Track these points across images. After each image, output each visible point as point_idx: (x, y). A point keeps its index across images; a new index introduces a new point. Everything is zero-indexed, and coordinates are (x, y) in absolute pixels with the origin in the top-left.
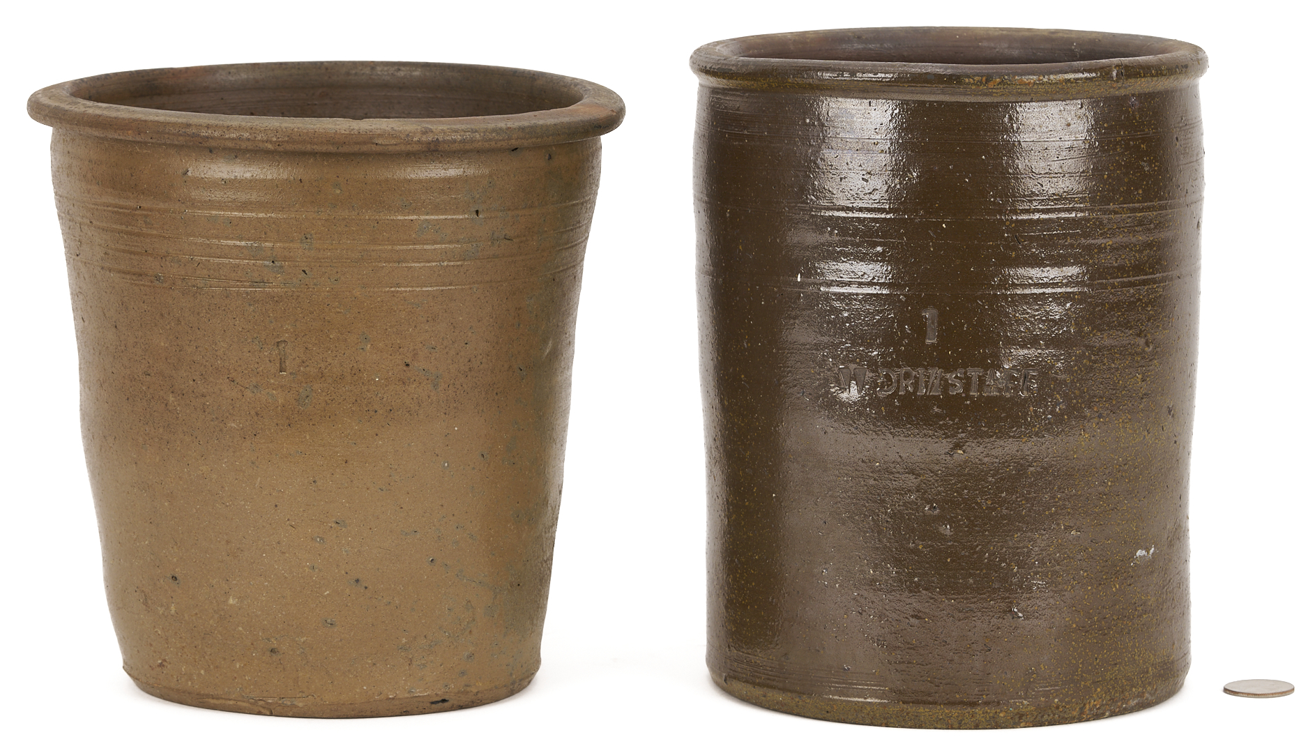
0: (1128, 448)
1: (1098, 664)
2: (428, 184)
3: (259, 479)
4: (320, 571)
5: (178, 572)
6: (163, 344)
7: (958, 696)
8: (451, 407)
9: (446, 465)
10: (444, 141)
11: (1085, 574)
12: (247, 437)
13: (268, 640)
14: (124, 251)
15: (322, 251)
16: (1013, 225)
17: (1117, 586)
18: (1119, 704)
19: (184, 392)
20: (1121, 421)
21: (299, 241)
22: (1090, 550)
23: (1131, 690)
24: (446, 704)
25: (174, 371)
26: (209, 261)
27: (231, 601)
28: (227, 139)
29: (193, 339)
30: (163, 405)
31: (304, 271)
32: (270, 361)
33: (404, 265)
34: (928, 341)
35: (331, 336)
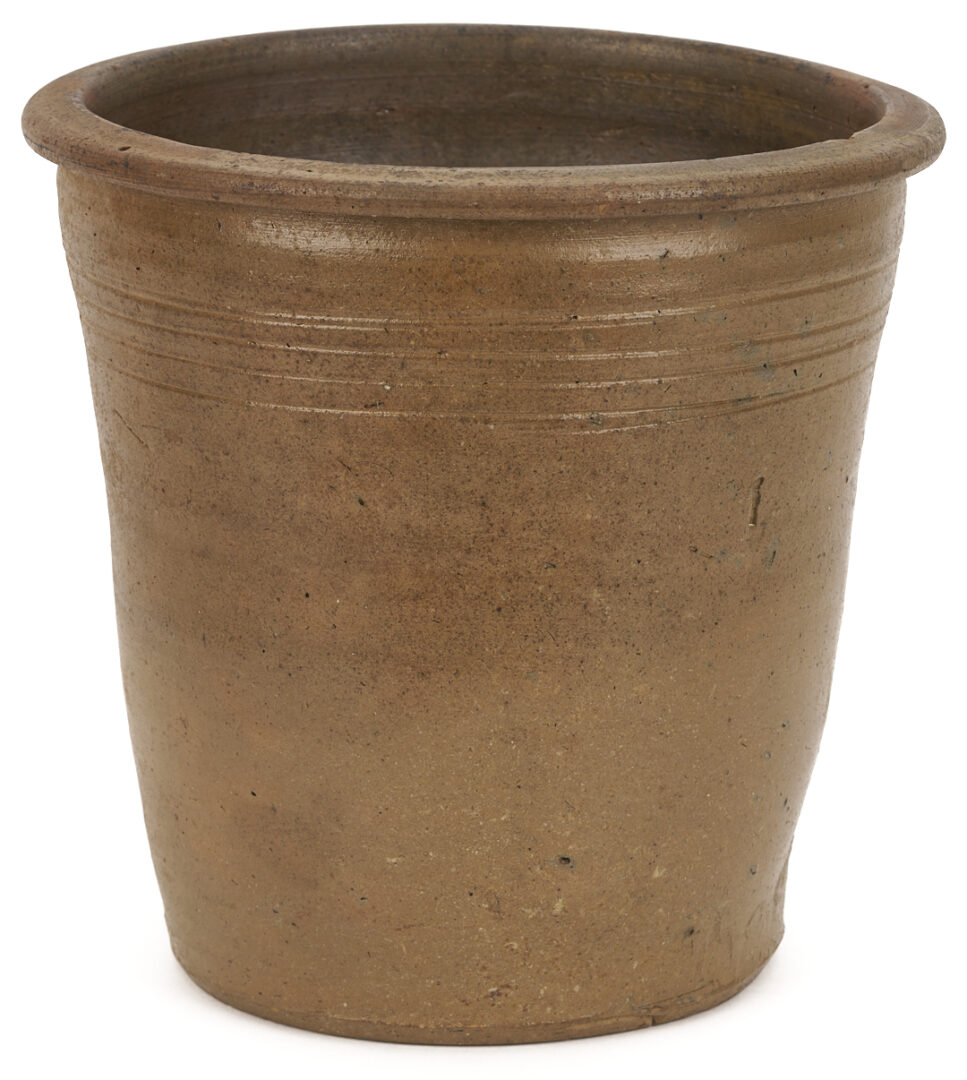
3: (715, 686)
4: (762, 799)
5: (573, 849)
13: (689, 917)
15: (817, 338)
19: (620, 581)
26: (687, 380)
27: (656, 874)
29: (646, 500)
30: (579, 607)
31: (796, 372)
32: (743, 511)
35: (806, 458)
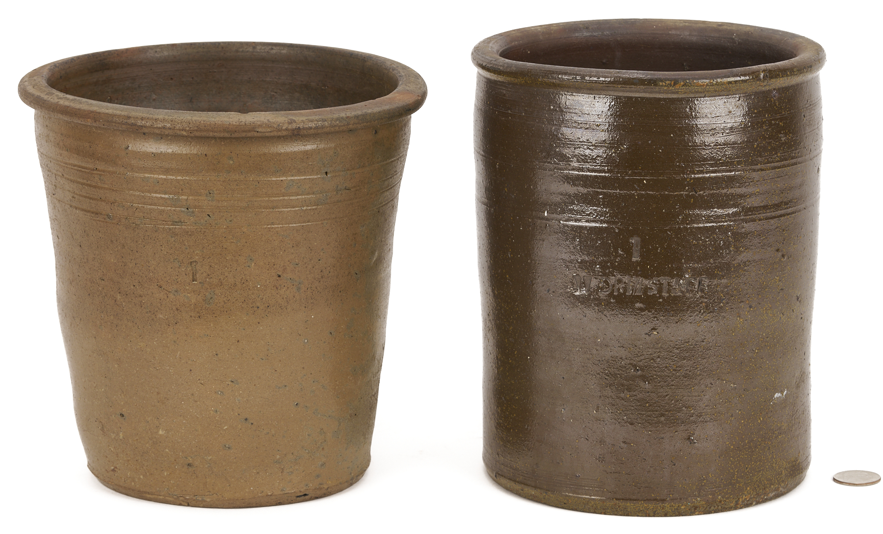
0: (769, 326)
1: (748, 472)
2: (293, 156)
3: (179, 352)
4: (221, 413)
5: (124, 411)
6: (112, 260)
7: (653, 495)
8: (309, 303)
9: (306, 341)
10: (304, 129)
11: (740, 412)
12: (170, 324)
13: (186, 458)
14: (85, 197)
15: (220, 202)
16: (692, 181)
17: (762, 419)
18: (762, 496)
19: (127, 293)
20: (764, 309)
21: (205, 195)
22: (743, 396)
23: (770, 487)
24: (307, 497)
25: (120, 279)
26: (144, 207)
27: (161, 432)
28: (155, 128)
29: (133, 258)
30: (114, 301)
31: (209, 215)
32: (186, 275)
33: (277, 210)
34: (634, 259)
35: (227, 258)
